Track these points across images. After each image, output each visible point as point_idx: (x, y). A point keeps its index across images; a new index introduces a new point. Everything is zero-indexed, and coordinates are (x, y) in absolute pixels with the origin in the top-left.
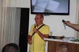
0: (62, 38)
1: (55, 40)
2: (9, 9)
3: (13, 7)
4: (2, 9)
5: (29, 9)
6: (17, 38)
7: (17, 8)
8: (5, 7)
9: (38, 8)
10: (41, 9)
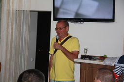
0: (103, 58)
1: (92, 62)
2: (20, 12)
3: (25, 10)
4: (9, 12)
5: (50, 12)
6: (32, 59)
7: (31, 11)
8: (13, 10)
9: (65, 11)
10: (69, 12)
